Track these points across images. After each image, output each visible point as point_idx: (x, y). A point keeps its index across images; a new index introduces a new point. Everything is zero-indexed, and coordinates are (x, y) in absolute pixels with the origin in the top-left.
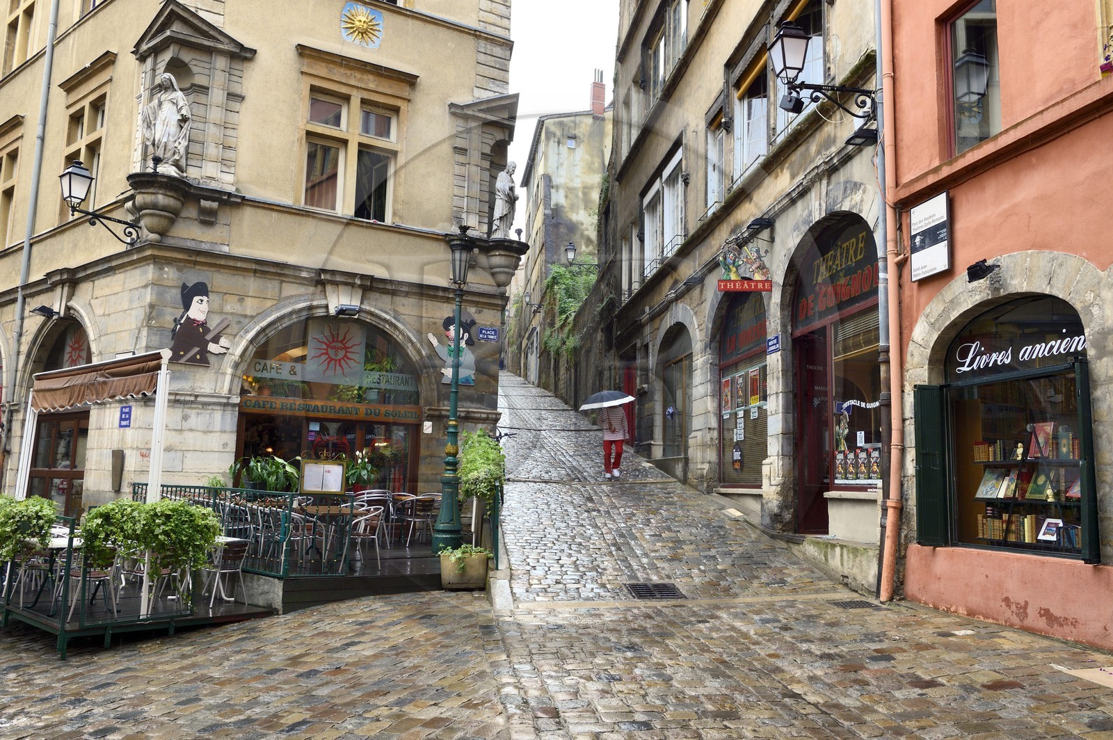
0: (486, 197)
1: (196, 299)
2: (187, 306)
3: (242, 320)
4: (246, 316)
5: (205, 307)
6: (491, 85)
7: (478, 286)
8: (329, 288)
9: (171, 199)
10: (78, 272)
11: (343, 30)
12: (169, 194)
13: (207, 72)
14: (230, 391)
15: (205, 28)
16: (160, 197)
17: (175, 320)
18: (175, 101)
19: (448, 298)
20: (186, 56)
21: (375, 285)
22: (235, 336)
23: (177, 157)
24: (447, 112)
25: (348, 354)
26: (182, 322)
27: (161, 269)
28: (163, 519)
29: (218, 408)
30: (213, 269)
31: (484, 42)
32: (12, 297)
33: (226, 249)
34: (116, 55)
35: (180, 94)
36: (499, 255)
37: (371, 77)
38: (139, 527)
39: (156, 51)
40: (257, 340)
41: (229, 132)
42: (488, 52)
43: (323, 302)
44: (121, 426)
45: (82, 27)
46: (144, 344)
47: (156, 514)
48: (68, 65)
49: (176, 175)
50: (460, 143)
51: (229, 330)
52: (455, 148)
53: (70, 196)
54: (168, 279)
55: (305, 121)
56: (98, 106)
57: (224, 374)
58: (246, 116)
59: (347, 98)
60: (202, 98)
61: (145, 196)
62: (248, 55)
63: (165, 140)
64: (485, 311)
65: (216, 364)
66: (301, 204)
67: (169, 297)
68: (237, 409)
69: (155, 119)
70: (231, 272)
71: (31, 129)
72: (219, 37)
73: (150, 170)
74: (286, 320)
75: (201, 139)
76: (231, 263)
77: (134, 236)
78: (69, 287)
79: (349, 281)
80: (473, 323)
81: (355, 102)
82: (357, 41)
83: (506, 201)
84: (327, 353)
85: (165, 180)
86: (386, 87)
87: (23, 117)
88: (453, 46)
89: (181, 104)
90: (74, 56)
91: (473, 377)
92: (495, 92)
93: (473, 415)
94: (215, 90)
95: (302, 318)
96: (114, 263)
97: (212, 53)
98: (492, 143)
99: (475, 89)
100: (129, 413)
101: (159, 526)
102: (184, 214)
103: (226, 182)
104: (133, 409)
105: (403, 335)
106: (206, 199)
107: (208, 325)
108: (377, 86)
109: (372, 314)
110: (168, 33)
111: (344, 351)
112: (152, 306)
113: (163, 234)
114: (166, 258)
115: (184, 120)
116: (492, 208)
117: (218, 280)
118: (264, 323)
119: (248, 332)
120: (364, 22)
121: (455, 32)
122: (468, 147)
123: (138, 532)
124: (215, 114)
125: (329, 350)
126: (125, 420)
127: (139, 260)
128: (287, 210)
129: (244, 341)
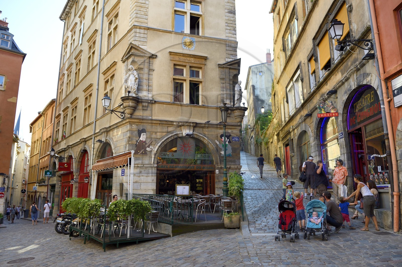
0: (232, 93)
1: (142, 134)
2: (140, 137)
3: (156, 140)
4: (157, 138)
5: (145, 136)
6: (231, 56)
7: (231, 123)
8: (182, 127)
9: (134, 104)
10: (109, 128)
11: (183, 46)
12: (133, 102)
13: (142, 63)
14: (154, 163)
15: (141, 50)
16: (130, 103)
17: (136, 141)
18: (133, 74)
19: (221, 128)
20: (136, 59)
21: (197, 125)
22: (154, 145)
23: (135, 91)
24: (217, 67)
25: (190, 149)
26: (138, 141)
27: (132, 125)
29: (150, 168)
30: (147, 124)
31: (228, 43)
32: (91, 137)
33: (150, 118)
34: (117, 62)
35: (135, 71)
36: (237, 112)
37: (192, 59)
39: (127, 59)
40: (161, 146)
41: (150, 81)
42: (229, 46)
43: (181, 132)
44: (122, 175)
45: (107, 55)
46: (128, 149)
47: (131, 203)
48: (104, 67)
49: (135, 96)
50: (223, 77)
51: (153, 143)
52: (221, 78)
53: (105, 105)
54: (134, 128)
55: (173, 75)
56: (112, 77)
57: (152, 157)
58: (155, 75)
59: (185, 66)
60: (141, 72)
61: (126, 103)
62: (155, 57)
63: (131, 86)
64: (234, 131)
66: (173, 101)
67: (134, 134)
68: (156, 168)
69: (128, 80)
71: (95, 87)
72: (146, 52)
73: (127, 95)
74: (170, 139)
75: (142, 84)
76: (152, 122)
77: (124, 116)
78: (106, 133)
79: (189, 125)
80: (230, 135)
81: (188, 67)
82: (188, 48)
83: (239, 94)
84: (183, 149)
85: (131, 98)
86: (198, 61)
87: (93, 84)
88: (218, 46)
89: (135, 74)
90: (106, 64)
91: (231, 154)
92: (233, 59)
93: (232, 167)
94: (145, 69)
95: (175, 138)
96: (118, 125)
97: (144, 58)
98: (233, 75)
99: (226, 59)
100: (124, 171)
101: (132, 207)
102: (138, 108)
103: (149, 97)
104: (125, 170)
105: (207, 141)
106: (144, 102)
107: (146, 142)
108: (195, 61)
109: (197, 135)
110: (131, 53)
111: (188, 148)
112: (129, 137)
113: (132, 114)
114: (133, 122)
115: (136, 79)
116: (234, 97)
117: (148, 127)
118: (163, 140)
119: (158, 143)
120: (189, 42)
121: (218, 41)
122: (225, 78)
124: (145, 76)
126: (123, 173)
127: (125, 123)
128: (168, 103)
129: (157, 146)
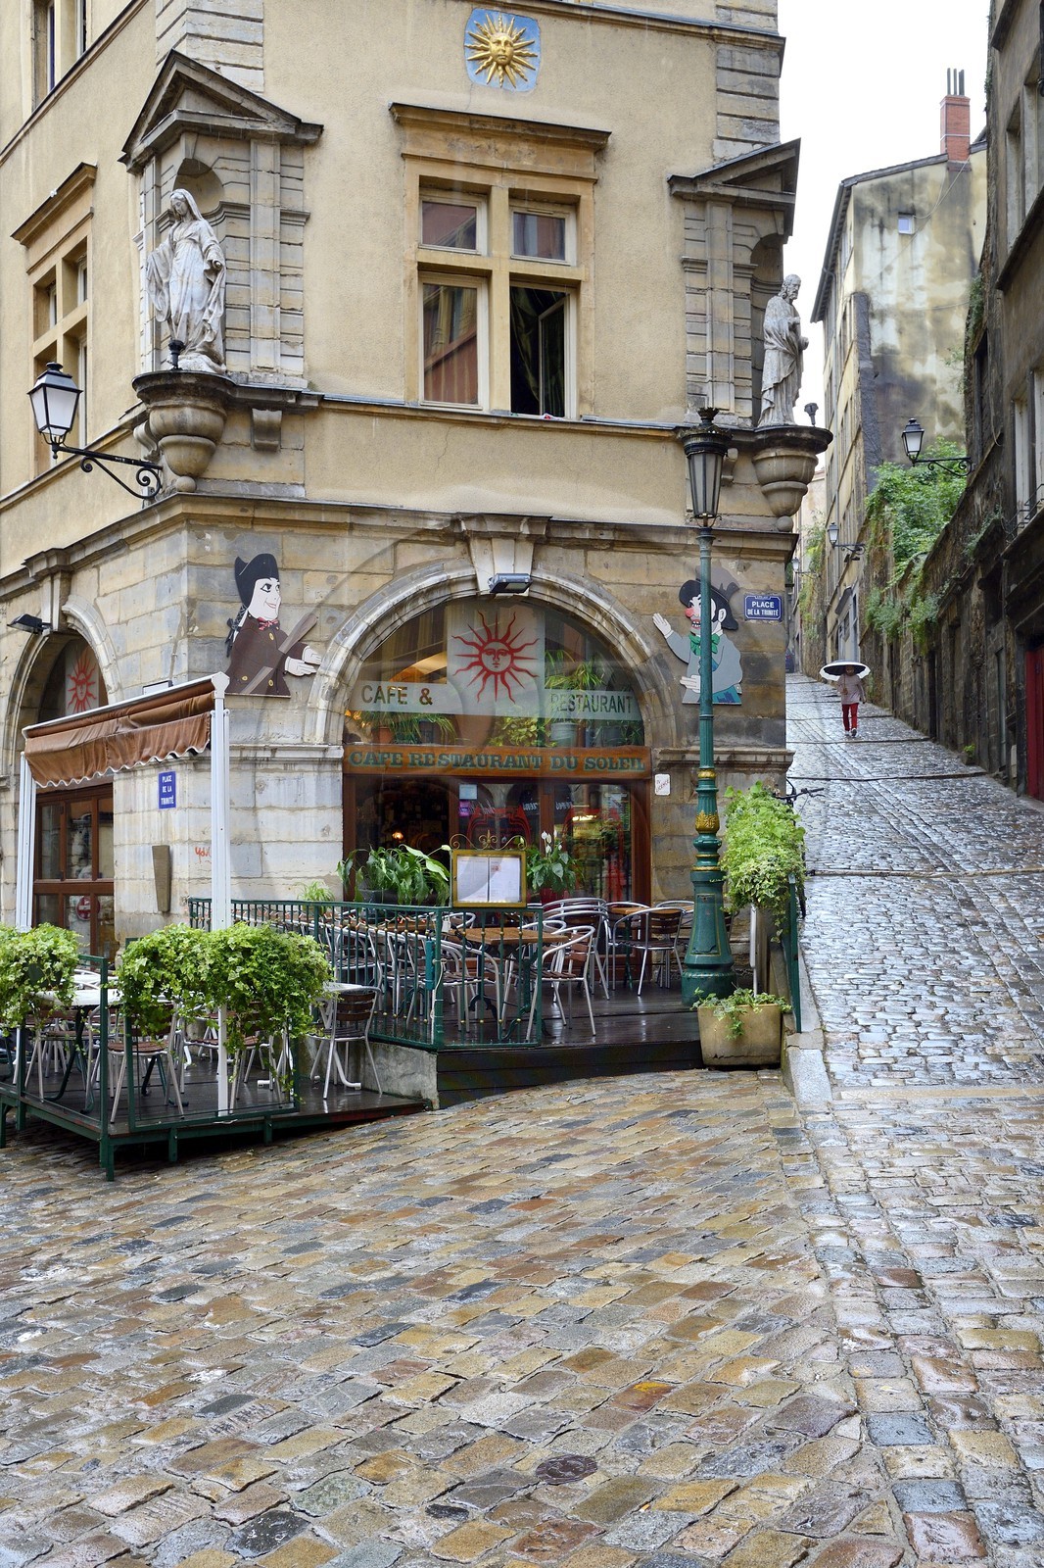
0: (747, 350)
1: (260, 583)
2: (246, 598)
3: (336, 614)
4: (341, 607)
5: (274, 595)
6: (746, 130)
7: (739, 519)
8: (475, 545)
9: (206, 414)
10: (73, 553)
11: (469, 65)
12: (202, 404)
13: (243, 177)
14: (326, 737)
15: (234, 97)
16: (188, 411)
17: (230, 623)
18: (196, 238)
19: (686, 546)
20: (208, 154)
21: (556, 533)
22: (327, 643)
23: (208, 338)
24: (666, 194)
25: (515, 662)
26: (241, 625)
27: (200, 537)
28: (239, 955)
29: (310, 767)
30: (282, 530)
31: (728, 47)
33: (300, 493)
34: (95, 169)
35: (203, 223)
36: (777, 457)
37: (525, 147)
38: (203, 969)
39: (158, 151)
40: (364, 648)
41: (289, 282)
42: (737, 66)
43: (468, 572)
44: (162, 806)
45: (38, 125)
46: (185, 667)
47: (227, 949)
48: (22, 198)
49: (210, 370)
50: (695, 252)
51: (316, 634)
52: (685, 261)
53: (48, 426)
54: (212, 553)
55: (415, 245)
56: (75, 262)
57: (314, 709)
58: (315, 248)
59: (484, 193)
60: (239, 227)
61: (164, 412)
62: (310, 137)
63: (186, 310)
64: (755, 564)
65: (300, 694)
66: (419, 399)
67: (216, 584)
68: (340, 768)
69: (168, 274)
70: (313, 532)
72: (260, 111)
73: (168, 367)
74: (408, 608)
75: (244, 301)
76: (311, 516)
77: (153, 484)
78: (61, 579)
79: (510, 530)
80: (734, 589)
81: (500, 197)
82: (497, 81)
83: (785, 353)
84: (480, 663)
85: (192, 381)
86: (554, 161)
88: (671, 64)
89: (207, 241)
90: (31, 181)
91: (738, 688)
92: (754, 143)
93: (742, 758)
94: (260, 209)
95: (435, 604)
96: (126, 534)
97: (249, 142)
98: (752, 243)
99: (716, 142)
100: (173, 784)
101: (234, 967)
102: (228, 438)
103: (291, 374)
104: (178, 776)
105: (609, 620)
106: (262, 406)
107: (282, 628)
108: (536, 162)
109: (551, 586)
110: (175, 116)
111: (509, 657)
112: (191, 602)
113: (196, 476)
114: (206, 517)
115: (214, 269)
116: (758, 370)
117: (289, 547)
118: (373, 618)
119: (348, 635)
120: (506, 43)
121: (674, 37)
122: (707, 257)
123: (204, 978)
124: (264, 255)
125: (484, 656)
126: (167, 795)
127: (164, 525)
128: (395, 412)
129: (343, 650)
